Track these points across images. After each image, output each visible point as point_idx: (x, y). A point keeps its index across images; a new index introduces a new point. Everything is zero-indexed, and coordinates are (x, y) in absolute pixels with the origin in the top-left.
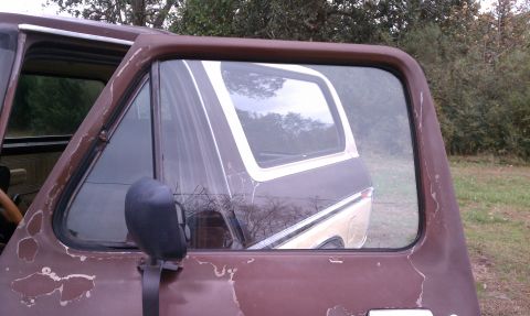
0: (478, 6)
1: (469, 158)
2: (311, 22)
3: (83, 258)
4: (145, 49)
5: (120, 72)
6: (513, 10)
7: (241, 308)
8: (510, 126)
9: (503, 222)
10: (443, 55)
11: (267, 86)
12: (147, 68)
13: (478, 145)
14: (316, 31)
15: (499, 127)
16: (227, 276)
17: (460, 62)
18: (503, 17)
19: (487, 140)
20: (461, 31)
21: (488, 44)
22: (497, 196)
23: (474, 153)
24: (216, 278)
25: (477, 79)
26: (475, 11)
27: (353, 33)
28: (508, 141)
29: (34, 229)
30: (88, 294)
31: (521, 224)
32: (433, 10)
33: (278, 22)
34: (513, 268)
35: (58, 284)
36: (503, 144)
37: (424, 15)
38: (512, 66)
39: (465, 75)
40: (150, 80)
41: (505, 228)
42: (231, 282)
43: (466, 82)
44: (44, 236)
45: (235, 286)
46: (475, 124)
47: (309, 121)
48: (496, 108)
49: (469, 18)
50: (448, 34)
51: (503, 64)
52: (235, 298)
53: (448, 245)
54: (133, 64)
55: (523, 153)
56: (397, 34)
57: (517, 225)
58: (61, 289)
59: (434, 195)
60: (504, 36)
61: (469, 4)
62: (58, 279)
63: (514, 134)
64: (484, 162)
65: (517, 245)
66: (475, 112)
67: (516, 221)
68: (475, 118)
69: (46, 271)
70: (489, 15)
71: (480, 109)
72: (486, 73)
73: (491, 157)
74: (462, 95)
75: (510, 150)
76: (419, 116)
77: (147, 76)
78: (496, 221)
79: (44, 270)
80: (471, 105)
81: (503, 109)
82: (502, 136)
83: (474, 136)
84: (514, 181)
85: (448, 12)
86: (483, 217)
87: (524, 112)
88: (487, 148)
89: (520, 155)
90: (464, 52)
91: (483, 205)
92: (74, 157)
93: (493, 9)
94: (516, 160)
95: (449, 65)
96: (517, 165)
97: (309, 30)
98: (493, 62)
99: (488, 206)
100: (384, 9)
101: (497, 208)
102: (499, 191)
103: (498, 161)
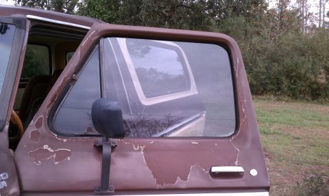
0: (267, 5)
1: (260, 97)
2: (166, 11)
3: (65, 140)
4: (97, 31)
5: (83, 43)
6: (288, 8)
7: (148, 165)
8: (283, 78)
9: (278, 134)
10: (246, 35)
11: (139, 51)
12: (97, 42)
13: (265, 89)
14: (170, 17)
15: (278, 79)
16: (140, 150)
17: (255, 39)
18: (281, 13)
19: (270, 87)
20: (256, 20)
21: (272, 28)
22: (276, 119)
23: (262, 94)
24: (134, 150)
25: (266, 49)
26: (265, 8)
27: (192, 20)
28: (282, 87)
29: (38, 125)
30: (69, 159)
31: (289, 135)
32: (240, 6)
33: (147, 11)
34: (284, 159)
35: (53, 153)
36: (279, 89)
37: (235, 9)
38: (286, 43)
39: (259, 48)
40: (99, 48)
41: (279, 137)
42: (142, 153)
43: (258, 51)
44: (43, 129)
45: (144, 154)
46: (263, 77)
47: (162, 73)
48: (276, 68)
49: (261, 12)
50: (249, 21)
51: (281, 41)
52: (144, 161)
53: (250, 135)
54: (90, 39)
55: (291, 95)
56: (218, 21)
57: (286, 136)
58: (54, 156)
59: (243, 110)
60: (282, 24)
61: (262, 3)
62: (52, 151)
63: (286, 83)
64: (268, 99)
65: (286, 147)
66: (263, 70)
67: (286, 133)
68: (263, 73)
69: (46, 147)
70: (273, 10)
71: (267, 68)
72: (270, 46)
73: (272, 97)
74: (255, 60)
75: (283, 93)
76: (236, 70)
77: (97, 46)
78: (274, 133)
79: (45, 146)
80: (261, 65)
81: (280, 68)
82: (278, 84)
83: (262, 84)
84: (285, 111)
85: (249, 8)
86: (267, 131)
87: (292, 70)
88: (270, 91)
89: (289, 95)
90: (258, 33)
91: (267, 125)
92: (59, 88)
93: (276, 7)
94: (286, 98)
95: (249, 40)
96: (287, 101)
97: (165, 16)
98: (275, 40)
99: (270, 125)
100: (211, 5)
101: (275, 126)
102: (276, 116)
103: (276, 98)
